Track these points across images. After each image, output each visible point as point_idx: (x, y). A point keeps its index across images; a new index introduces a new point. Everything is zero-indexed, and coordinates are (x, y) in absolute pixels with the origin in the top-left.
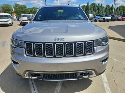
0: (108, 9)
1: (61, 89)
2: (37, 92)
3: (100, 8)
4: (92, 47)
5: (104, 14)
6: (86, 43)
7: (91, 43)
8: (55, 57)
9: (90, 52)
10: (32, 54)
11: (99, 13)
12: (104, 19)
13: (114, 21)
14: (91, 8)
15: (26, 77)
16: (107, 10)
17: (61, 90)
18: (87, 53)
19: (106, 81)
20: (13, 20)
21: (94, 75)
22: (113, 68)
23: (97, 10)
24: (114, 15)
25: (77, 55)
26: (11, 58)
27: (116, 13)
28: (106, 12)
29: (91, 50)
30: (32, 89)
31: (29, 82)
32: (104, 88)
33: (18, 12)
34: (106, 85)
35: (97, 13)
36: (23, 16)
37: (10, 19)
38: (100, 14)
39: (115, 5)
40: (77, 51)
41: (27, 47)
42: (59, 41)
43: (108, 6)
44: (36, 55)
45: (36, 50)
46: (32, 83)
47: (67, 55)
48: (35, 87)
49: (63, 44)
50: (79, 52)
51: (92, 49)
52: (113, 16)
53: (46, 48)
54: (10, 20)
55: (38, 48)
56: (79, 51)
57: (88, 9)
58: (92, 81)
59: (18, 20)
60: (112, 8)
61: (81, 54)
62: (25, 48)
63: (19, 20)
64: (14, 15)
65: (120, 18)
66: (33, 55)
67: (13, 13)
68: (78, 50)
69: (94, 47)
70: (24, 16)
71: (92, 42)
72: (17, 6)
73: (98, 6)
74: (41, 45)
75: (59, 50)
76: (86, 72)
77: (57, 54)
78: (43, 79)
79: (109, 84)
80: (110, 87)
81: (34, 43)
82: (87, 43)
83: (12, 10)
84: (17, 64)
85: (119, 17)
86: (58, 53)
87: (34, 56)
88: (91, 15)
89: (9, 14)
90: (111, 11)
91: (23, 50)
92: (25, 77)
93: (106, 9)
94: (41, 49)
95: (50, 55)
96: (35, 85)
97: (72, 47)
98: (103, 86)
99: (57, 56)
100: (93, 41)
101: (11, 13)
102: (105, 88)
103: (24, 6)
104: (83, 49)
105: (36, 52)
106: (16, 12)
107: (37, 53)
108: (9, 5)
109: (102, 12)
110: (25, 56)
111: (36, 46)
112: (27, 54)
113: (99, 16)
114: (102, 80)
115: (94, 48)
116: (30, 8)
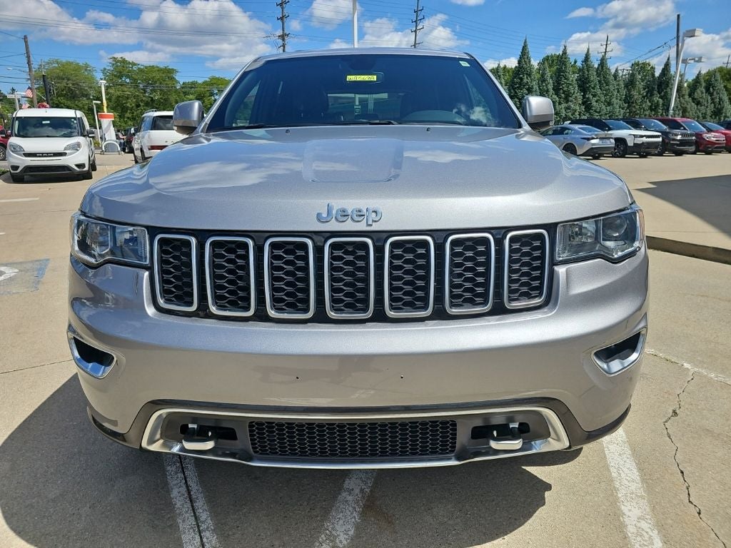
0: (640, 85)
1: (357, 527)
2: (214, 540)
3: (594, 77)
4: (542, 268)
5: (620, 112)
6: (507, 242)
7: (537, 243)
8: (321, 318)
9: (528, 296)
10: (190, 304)
11: (587, 105)
12: (620, 141)
13: (679, 153)
14: (543, 79)
15: (151, 441)
16: (634, 93)
17: (357, 536)
18: (511, 300)
19: (633, 487)
20: (97, 146)
21: (559, 439)
22: (675, 413)
23: (575, 89)
24: (678, 119)
25: (455, 311)
26: (70, 328)
27: (691, 106)
28: (628, 100)
29: (536, 283)
30: (185, 523)
31: (166, 484)
32: (621, 527)
33: (130, 103)
34: (635, 513)
35: (577, 106)
36: (156, 124)
37: (81, 139)
38: (596, 116)
39: (684, 61)
40: (452, 286)
41: (162, 262)
42: (349, 226)
43: (641, 68)
44: (213, 309)
45: (215, 276)
46: (189, 492)
47: (392, 308)
48: (204, 516)
49: (369, 241)
50: (467, 290)
51: (541, 278)
52: (675, 125)
53: (273, 268)
54: (79, 145)
55: (222, 267)
56: (468, 285)
57: (521, 85)
58: (548, 487)
59: (127, 147)
60: (662, 83)
61: (474, 304)
62: (150, 269)
63: (131, 151)
64: (106, 122)
65: (711, 137)
66: (194, 308)
67: (100, 108)
68: (457, 281)
69: (553, 263)
70: (160, 123)
71: (540, 237)
72: (121, 70)
73: (580, 70)
74: (245, 246)
75: (348, 279)
76: (511, 417)
77: (334, 301)
78: (251, 459)
79: (653, 509)
80: (661, 527)
81: (202, 235)
82: (513, 240)
83: (92, 93)
84: (101, 363)
85: (710, 131)
86: (340, 295)
87: (203, 312)
88: (538, 104)
89: (79, 114)
90: (656, 98)
91: (138, 280)
92: (144, 444)
93: (630, 83)
94: (240, 272)
95: (293, 307)
96: (200, 504)
97: (421, 262)
98: (614, 519)
99: (332, 314)
100: (551, 228)
101: (89, 112)
102: (631, 530)
103: (160, 70)
104: (486, 275)
105: (216, 287)
106: (118, 106)
107: (217, 298)
108: (78, 68)
109: (609, 104)
110: (150, 311)
111: (214, 255)
112: (161, 301)
113: (590, 122)
114: (611, 480)
115: (552, 272)
116: (193, 85)
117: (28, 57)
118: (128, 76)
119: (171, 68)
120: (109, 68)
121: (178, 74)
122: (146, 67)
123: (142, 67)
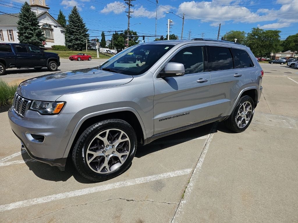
69: (29, 109)
103: (272, 32)
108: (239, 33)
117: (219, 32)
118: (257, 35)
119: (278, 30)
120: (251, 33)
121: (280, 33)
122: (266, 31)
123: (265, 31)
